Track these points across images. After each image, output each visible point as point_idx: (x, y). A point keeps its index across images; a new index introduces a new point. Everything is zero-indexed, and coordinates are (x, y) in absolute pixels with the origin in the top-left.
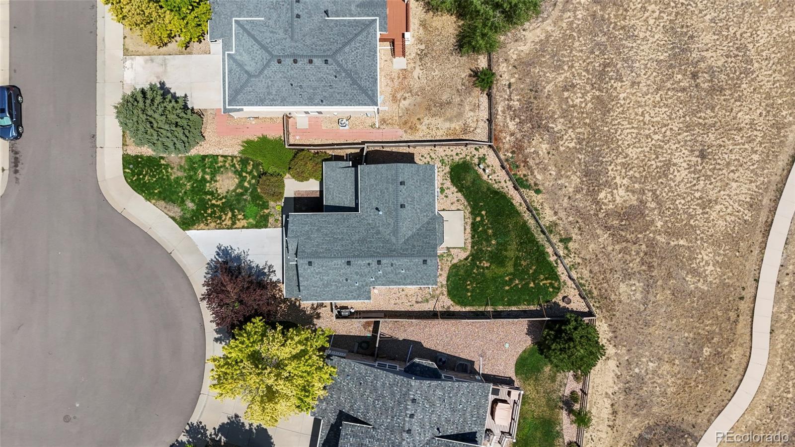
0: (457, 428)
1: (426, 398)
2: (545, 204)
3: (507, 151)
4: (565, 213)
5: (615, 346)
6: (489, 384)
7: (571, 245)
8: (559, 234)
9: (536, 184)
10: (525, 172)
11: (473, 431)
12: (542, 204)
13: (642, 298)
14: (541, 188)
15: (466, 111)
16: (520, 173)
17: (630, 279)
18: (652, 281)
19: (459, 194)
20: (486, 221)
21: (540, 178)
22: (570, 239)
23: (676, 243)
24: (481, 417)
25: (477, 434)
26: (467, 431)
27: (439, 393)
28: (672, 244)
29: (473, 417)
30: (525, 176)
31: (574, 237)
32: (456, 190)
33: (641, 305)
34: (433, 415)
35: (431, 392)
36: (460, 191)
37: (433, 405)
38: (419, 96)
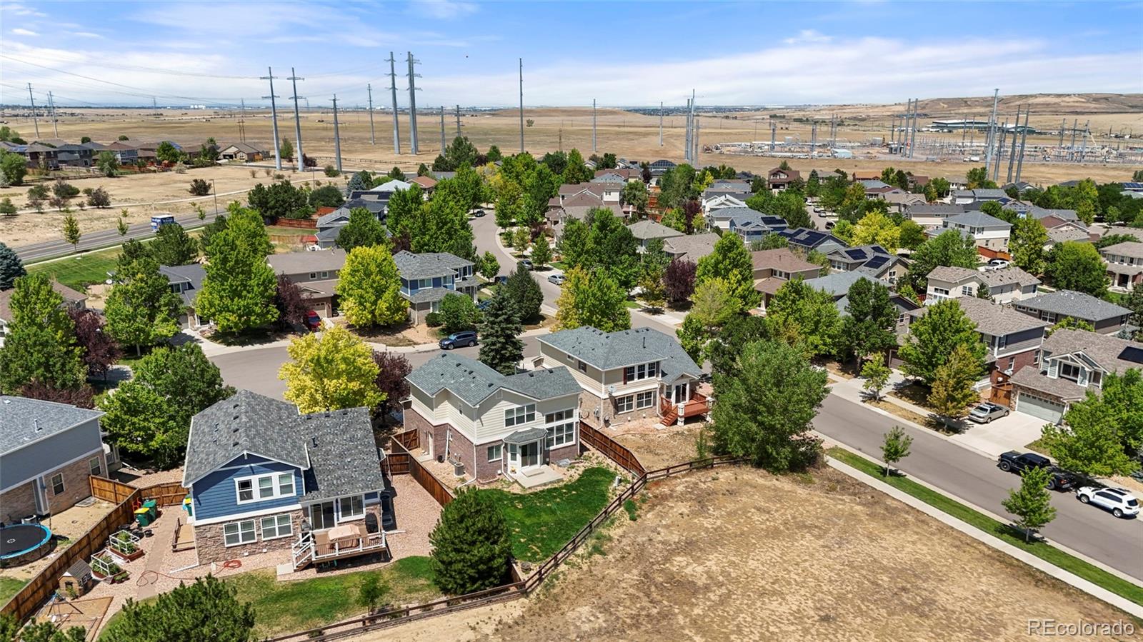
0: (320, 466)
1: (350, 424)
5: (497, 630)
6: (383, 485)
7: (597, 557)
8: (601, 544)
11: (319, 486)
13: (586, 632)
17: (600, 612)
18: (618, 633)
22: (604, 554)
23: (690, 634)
24: (339, 488)
25: (316, 492)
26: (318, 479)
27: (359, 434)
28: (687, 631)
29: (337, 479)
31: (609, 556)
33: (575, 635)
34: (331, 436)
35: (358, 427)
37: (344, 432)
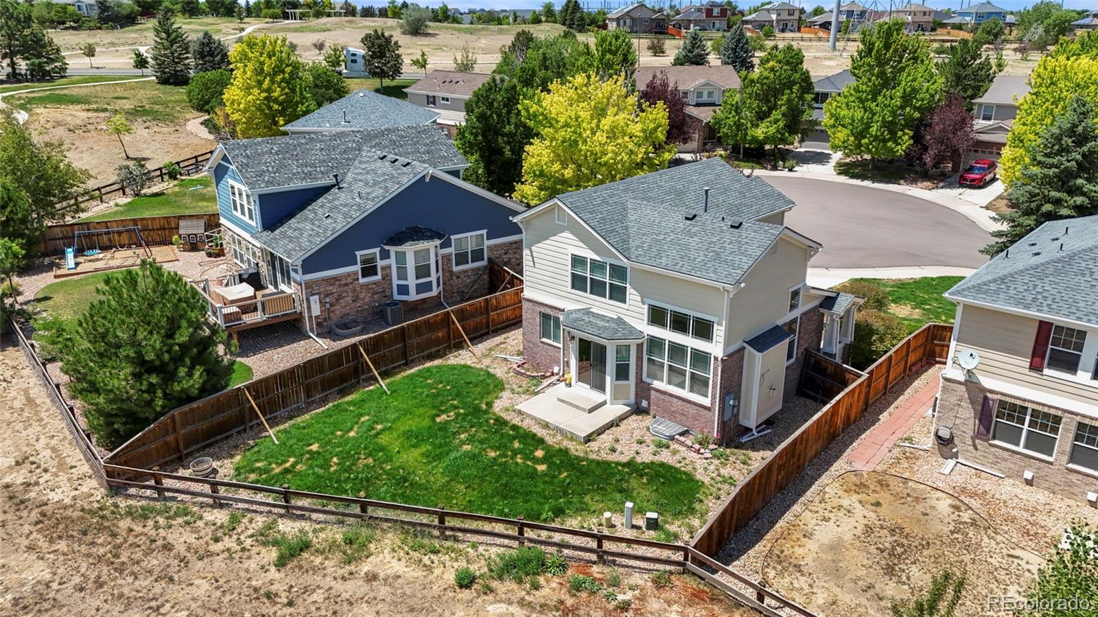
2: (420, 573)
3: (642, 599)
4: (345, 595)
7: (270, 554)
8: (322, 553)
9: (489, 590)
10: (545, 592)
12: (429, 569)
14: (466, 594)
15: (837, 590)
16: (554, 585)
19: (624, 459)
20: (519, 461)
21: (490, 608)
22: (281, 563)
30: (536, 587)
31: (273, 573)
32: (639, 460)
36: (630, 464)
38: (952, 532)
